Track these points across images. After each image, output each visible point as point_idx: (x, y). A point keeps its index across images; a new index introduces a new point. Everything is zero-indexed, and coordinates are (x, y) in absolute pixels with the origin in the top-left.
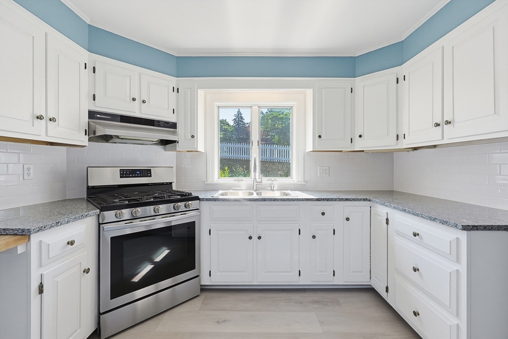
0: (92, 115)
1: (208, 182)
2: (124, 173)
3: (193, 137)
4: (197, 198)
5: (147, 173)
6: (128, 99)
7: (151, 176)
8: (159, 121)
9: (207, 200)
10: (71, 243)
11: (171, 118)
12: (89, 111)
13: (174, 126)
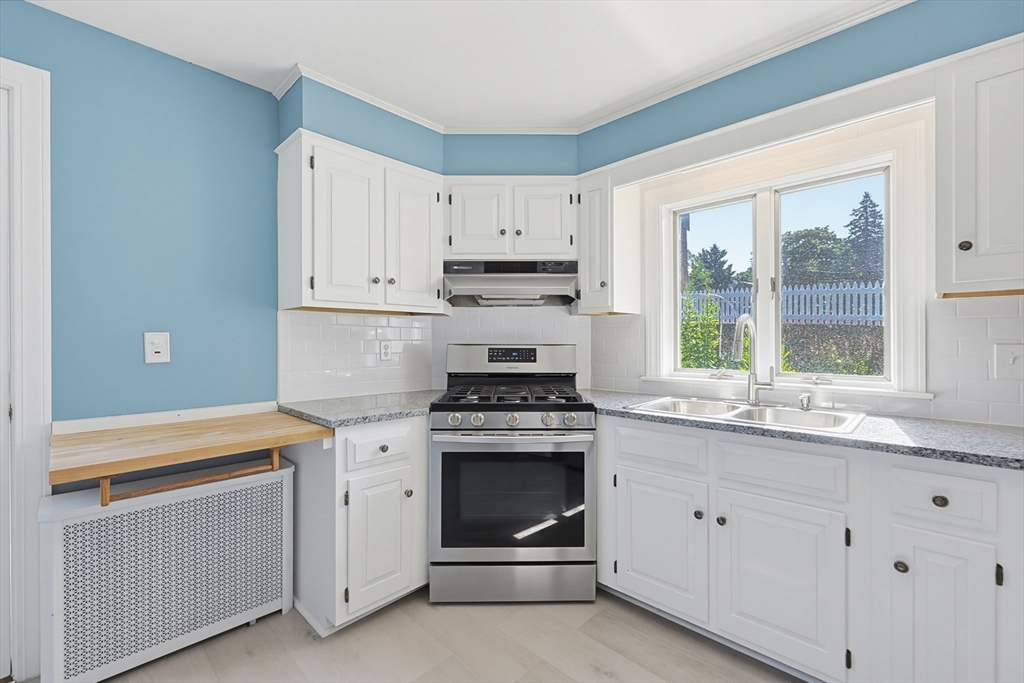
0: (448, 267)
1: (648, 377)
2: (496, 355)
3: (603, 284)
4: (590, 407)
5: (529, 355)
6: (496, 233)
7: (535, 361)
8: (544, 263)
9: (610, 413)
10: (384, 449)
11: (566, 254)
12: (445, 263)
13: (571, 267)
